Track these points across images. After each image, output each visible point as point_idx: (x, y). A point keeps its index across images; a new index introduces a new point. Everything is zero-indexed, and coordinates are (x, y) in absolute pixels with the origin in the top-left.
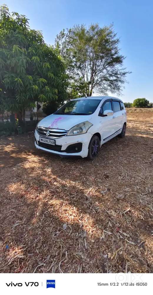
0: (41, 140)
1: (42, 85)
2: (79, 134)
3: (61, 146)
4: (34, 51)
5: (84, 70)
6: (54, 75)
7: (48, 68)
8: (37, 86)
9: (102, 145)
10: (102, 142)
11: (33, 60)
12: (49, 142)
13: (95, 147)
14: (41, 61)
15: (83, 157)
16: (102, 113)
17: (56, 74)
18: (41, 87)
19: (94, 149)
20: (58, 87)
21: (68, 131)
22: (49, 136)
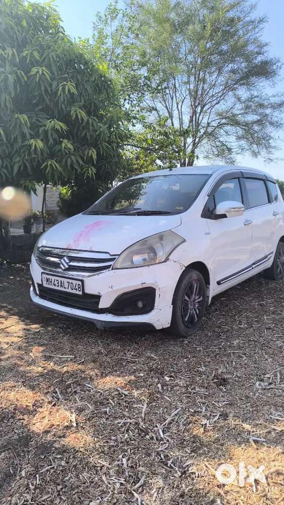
0: (47, 280)
1: (55, 136)
2: (146, 263)
3: (98, 297)
4: (36, 54)
5: (172, 99)
6: (89, 113)
7: (72, 95)
8: (42, 140)
9: (213, 298)
10: (214, 290)
11: (31, 76)
12: (66, 285)
13: (192, 300)
14: (53, 79)
15: (158, 327)
16: (211, 209)
17: (92, 110)
18: (52, 143)
19: (190, 306)
20: (99, 143)
21: (117, 257)
22: (66, 270)
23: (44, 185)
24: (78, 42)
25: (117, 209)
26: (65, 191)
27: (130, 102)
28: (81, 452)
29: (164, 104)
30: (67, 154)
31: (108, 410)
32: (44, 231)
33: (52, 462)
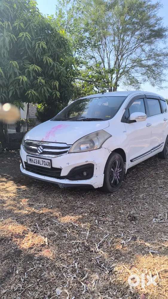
0: (30, 160)
1: (34, 74)
2: (89, 150)
3: (60, 170)
4: (22, 25)
5: (104, 51)
6: (54, 60)
7: (44, 49)
8: (26, 77)
9: (128, 170)
10: (128, 165)
11: (19, 38)
12: (41, 163)
13: (115, 171)
14: (32, 40)
15: (96, 187)
16: (127, 117)
17: (56, 58)
18: (33, 79)
19: (114, 174)
20: (60, 78)
21: (71, 146)
22: (41, 153)
23: (27, 103)
24: (47, 17)
25: (71, 117)
26: (40, 107)
27: (79, 53)
28: (50, 259)
29: (99, 54)
30: (41, 86)
31: (66, 235)
32: (28, 131)
33: (34, 265)
